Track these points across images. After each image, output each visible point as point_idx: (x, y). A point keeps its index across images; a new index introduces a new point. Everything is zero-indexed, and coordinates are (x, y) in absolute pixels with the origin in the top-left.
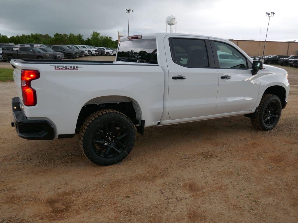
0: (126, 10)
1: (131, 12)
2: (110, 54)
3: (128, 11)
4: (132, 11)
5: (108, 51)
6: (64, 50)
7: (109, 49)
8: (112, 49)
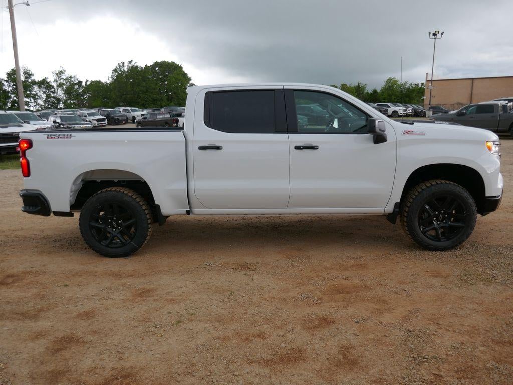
0: (430, 33)
1: (439, 35)
2: (400, 114)
3: (435, 34)
4: (442, 34)
5: (397, 109)
6: (312, 112)
7: (398, 106)
8: (404, 106)
